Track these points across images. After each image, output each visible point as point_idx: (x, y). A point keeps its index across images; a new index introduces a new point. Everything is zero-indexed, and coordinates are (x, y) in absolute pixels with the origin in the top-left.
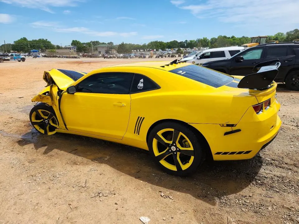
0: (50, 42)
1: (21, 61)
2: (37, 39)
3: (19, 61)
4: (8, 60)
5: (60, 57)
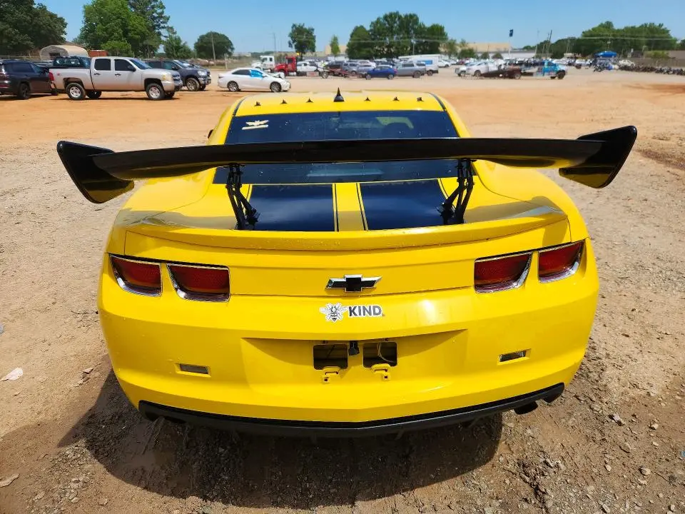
0: (668, 31)
1: (557, 78)
2: (638, 25)
3: (553, 78)
4: (531, 74)
5: (661, 71)
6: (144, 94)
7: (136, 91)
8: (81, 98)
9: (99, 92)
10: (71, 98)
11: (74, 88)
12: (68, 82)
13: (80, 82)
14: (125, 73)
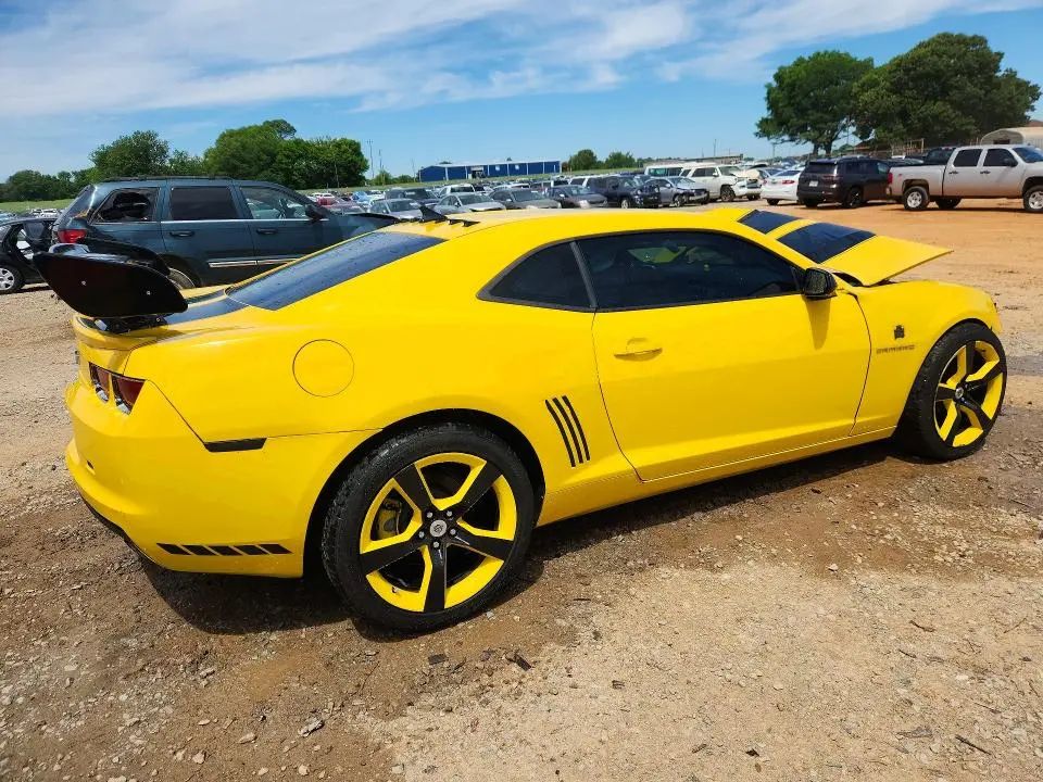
6: (1018, 203)
7: (1008, 197)
8: (922, 208)
9: (957, 199)
10: (908, 209)
11: (915, 193)
12: (910, 185)
13: (925, 185)
14: (996, 170)
